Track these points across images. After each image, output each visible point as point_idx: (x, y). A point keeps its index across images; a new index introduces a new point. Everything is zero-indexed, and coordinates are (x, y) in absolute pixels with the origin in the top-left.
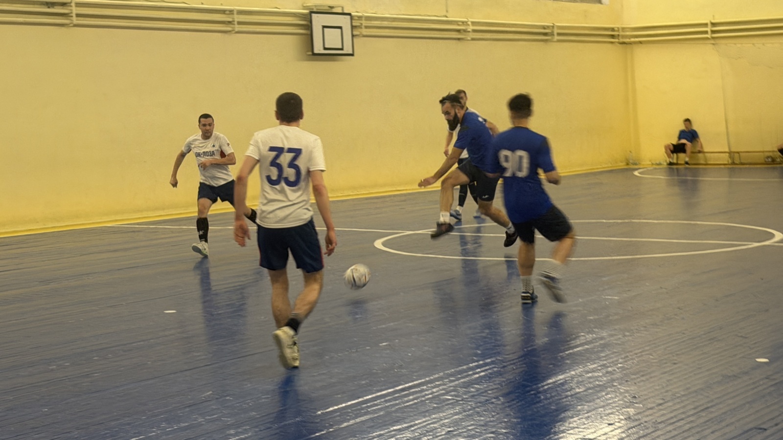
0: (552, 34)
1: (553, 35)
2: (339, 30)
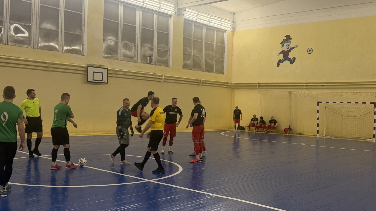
1: (200, 83)
2: (101, 74)
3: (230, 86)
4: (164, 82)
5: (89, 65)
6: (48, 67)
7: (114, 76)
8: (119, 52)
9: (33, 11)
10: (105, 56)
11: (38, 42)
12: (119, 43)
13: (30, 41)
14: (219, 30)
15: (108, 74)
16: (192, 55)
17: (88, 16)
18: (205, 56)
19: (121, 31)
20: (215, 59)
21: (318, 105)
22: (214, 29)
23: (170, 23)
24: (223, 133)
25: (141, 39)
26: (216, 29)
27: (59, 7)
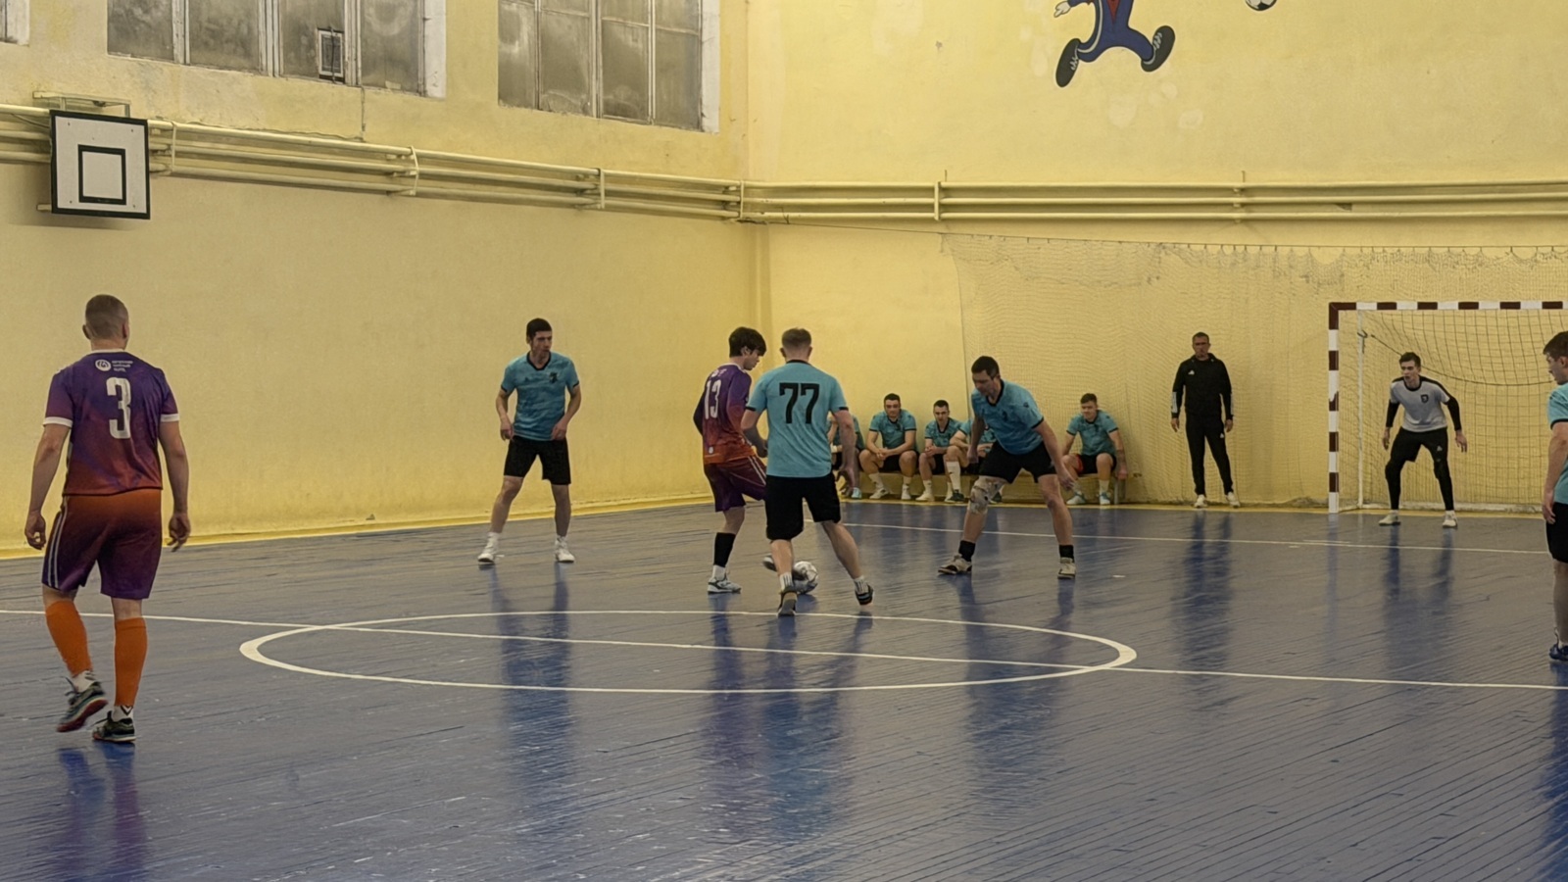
0: (595, 192)
1: (599, 194)
3: (745, 206)
4: (419, 195)
5: (59, 106)
7: (175, 168)
8: (176, 7)
18: (603, 15)
20: (657, 30)
21: (1333, 324)
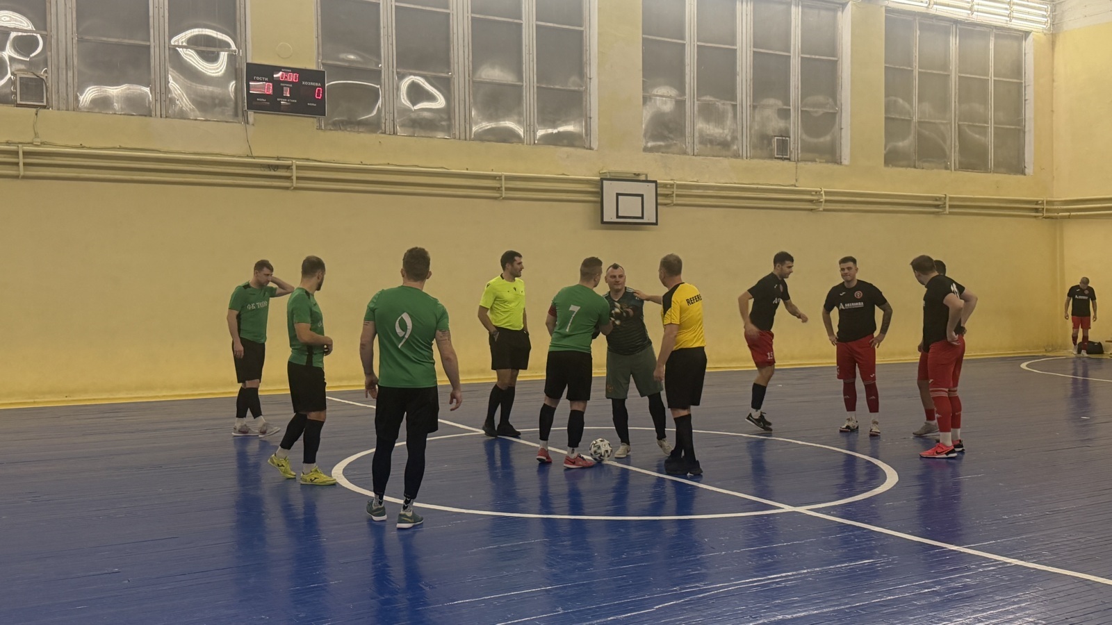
0: (944, 206)
2: (640, 198)
3: (1048, 210)
4: (824, 210)
5: (606, 176)
6: (499, 188)
7: (675, 202)
8: (688, 130)
9: (455, 36)
10: (650, 144)
11: (469, 121)
12: (688, 104)
13: (449, 119)
14: (1004, 33)
15: (659, 198)
16: (915, 119)
17: (599, 34)
18: (959, 120)
19: (692, 69)
20: (994, 127)
22: (988, 30)
23: (840, 27)
24: (1027, 366)
25: (752, 86)
26: (994, 30)
27: (520, 18)
